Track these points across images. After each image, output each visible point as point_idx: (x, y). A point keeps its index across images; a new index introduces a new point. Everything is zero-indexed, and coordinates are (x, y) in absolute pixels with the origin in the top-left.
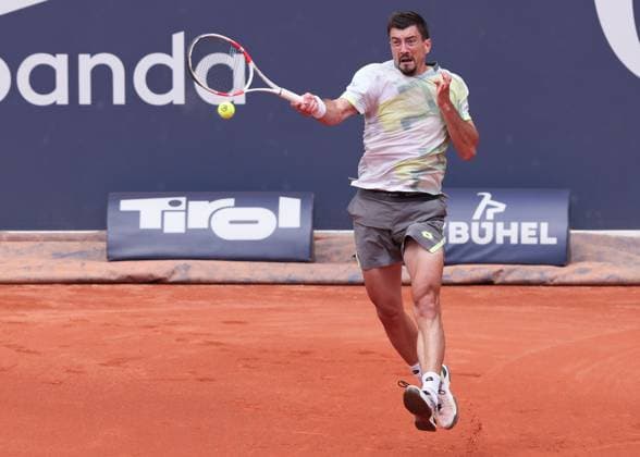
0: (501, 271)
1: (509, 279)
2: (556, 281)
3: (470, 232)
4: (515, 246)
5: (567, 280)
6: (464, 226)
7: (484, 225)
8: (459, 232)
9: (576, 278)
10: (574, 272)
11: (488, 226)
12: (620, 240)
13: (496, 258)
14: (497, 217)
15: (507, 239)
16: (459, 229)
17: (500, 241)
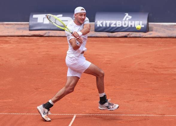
0: (129, 34)
1: (131, 36)
2: (143, 37)
3: (122, 24)
4: (133, 27)
5: (146, 36)
6: (120, 22)
7: (126, 22)
8: (119, 24)
9: (148, 36)
10: (148, 34)
11: (127, 22)
12: (163, 26)
13: (128, 30)
14: (129, 20)
15: (131, 26)
16: (119, 23)
17: (129, 26)
